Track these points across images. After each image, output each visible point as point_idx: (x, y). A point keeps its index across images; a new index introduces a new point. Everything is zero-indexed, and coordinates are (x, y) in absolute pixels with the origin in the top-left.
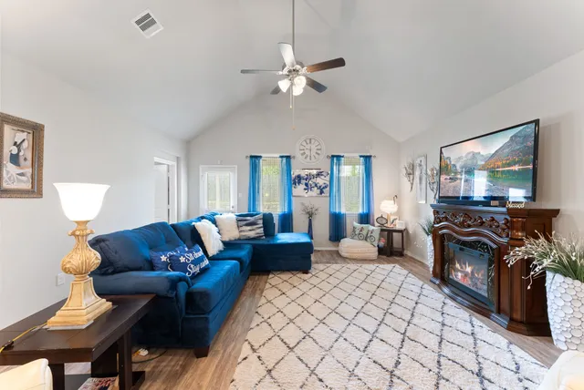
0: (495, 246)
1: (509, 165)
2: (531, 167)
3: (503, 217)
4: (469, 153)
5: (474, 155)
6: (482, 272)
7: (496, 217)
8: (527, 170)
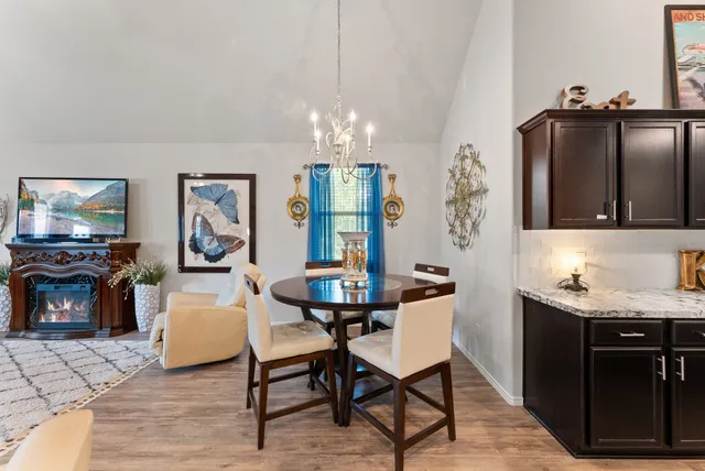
0: (97, 276)
1: (105, 209)
2: (123, 212)
3: (104, 251)
4: (63, 192)
5: (70, 195)
6: (84, 303)
7: (98, 251)
8: (120, 215)
